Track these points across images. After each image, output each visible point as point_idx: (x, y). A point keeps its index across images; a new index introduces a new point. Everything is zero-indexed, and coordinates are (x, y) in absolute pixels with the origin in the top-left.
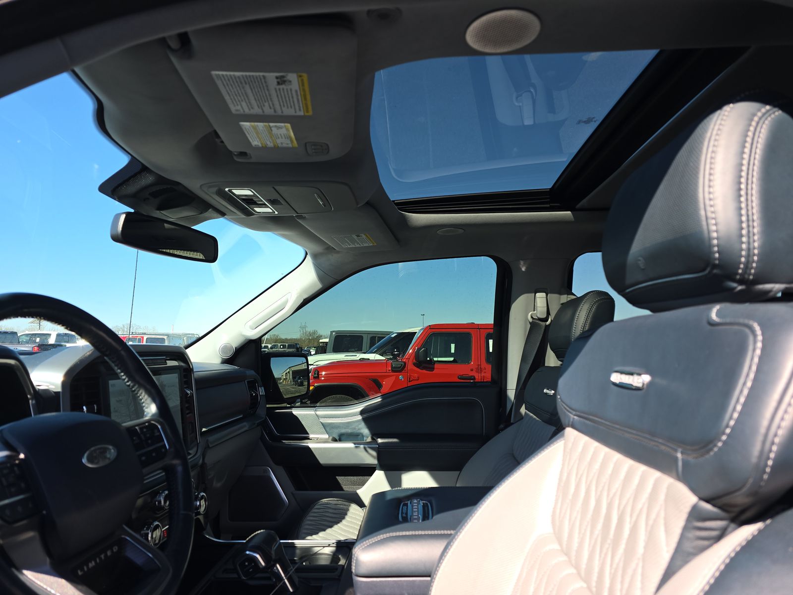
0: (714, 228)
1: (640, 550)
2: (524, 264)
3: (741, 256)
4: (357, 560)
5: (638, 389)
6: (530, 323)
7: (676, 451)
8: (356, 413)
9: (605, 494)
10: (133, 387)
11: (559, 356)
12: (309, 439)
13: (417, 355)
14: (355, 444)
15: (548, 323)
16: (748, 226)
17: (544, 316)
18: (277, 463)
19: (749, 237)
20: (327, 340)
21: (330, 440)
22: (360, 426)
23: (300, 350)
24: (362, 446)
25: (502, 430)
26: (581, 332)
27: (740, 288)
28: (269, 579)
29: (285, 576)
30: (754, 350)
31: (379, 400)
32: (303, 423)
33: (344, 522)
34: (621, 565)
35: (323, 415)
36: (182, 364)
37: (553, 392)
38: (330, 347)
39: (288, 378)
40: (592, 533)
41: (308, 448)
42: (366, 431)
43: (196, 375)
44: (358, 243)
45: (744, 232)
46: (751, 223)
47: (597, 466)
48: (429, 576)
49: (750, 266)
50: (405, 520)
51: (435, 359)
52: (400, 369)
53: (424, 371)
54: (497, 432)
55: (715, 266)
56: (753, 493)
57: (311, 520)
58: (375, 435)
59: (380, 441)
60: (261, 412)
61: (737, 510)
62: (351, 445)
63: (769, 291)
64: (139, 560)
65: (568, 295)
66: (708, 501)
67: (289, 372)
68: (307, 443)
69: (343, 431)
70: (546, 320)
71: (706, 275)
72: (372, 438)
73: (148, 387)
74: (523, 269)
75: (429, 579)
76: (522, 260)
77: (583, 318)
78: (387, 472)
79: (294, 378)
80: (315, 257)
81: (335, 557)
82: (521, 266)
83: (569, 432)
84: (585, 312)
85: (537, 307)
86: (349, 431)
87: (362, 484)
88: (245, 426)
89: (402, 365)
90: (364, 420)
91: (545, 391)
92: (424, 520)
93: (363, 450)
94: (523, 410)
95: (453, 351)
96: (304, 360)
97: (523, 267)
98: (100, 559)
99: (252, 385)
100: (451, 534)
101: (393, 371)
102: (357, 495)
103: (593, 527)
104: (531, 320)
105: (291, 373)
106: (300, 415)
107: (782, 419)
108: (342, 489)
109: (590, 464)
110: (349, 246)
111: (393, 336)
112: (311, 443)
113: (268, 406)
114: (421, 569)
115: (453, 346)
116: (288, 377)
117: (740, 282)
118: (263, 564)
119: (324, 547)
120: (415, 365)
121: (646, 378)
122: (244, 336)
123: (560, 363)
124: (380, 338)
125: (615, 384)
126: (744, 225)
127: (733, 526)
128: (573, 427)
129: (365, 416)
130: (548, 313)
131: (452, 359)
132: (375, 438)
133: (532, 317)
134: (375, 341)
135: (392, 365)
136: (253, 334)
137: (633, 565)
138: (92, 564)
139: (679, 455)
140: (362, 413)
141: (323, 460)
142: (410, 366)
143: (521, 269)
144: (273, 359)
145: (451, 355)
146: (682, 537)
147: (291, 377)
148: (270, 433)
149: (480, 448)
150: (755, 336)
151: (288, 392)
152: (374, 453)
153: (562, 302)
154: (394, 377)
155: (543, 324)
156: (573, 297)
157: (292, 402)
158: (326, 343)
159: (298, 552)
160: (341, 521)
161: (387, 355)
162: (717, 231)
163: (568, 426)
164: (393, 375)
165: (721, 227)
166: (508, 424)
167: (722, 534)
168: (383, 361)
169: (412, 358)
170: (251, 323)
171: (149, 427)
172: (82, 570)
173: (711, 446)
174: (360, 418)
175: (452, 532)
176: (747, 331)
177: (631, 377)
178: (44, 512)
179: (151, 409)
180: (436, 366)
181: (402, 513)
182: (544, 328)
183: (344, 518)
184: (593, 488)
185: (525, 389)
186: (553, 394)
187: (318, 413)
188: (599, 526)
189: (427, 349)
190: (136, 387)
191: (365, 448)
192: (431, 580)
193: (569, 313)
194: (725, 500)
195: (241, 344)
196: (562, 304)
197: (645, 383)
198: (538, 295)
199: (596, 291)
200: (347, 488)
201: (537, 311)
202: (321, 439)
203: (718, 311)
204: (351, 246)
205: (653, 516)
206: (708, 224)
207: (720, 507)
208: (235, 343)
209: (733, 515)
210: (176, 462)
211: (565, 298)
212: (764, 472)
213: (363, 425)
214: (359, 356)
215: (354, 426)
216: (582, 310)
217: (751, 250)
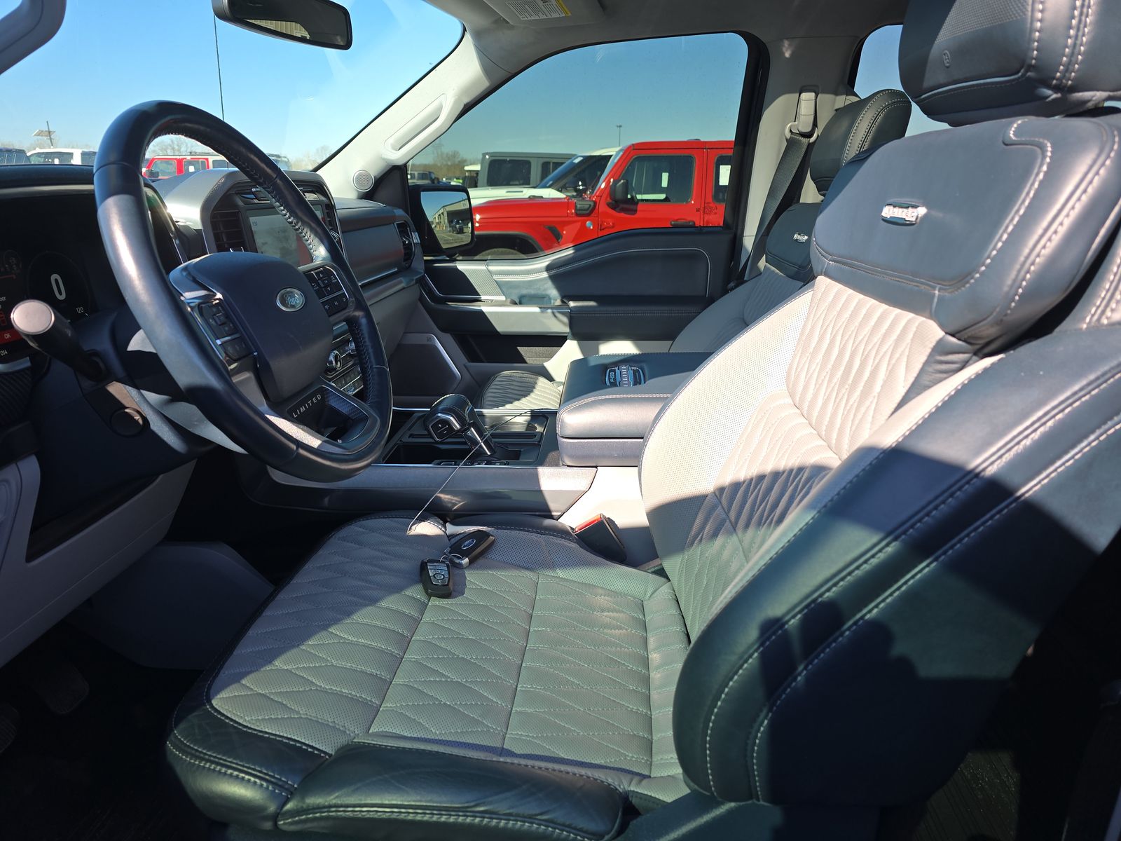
0: (1039, 15)
1: (877, 388)
2: (790, 45)
3: (1064, 55)
4: (562, 422)
5: (911, 224)
6: (787, 140)
7: (934, 288)
8: (541, 268)
9: (851, 342)
10: (296, 225)
11: (822, 187)
12: (481, 301)
13: (611, 190)
14: (540, 308)
15: (812, 140)
16: (1081, 14)
17: (808, 129)
18: (443, 330)
19: (1078, 30)
20: (477, 168)
21: (508, 303)
22: (546, 286)
23: (436, 182)
24: (549, 311)
25: (732, 289)
26: (857, 152)
27: (1054, 96)
28: (465, 443)
29: (482, 440)
30: (1037, 174)
31: (571, 251)
32: (472, 281)
33: (532, 395)
34: (856, 404)
35: (497, 271)
36: (322, 198)
37: (806, 237)
38: (483, 178)
39: (442, 223)
40: (830, 381)
41: (481, 313)
42: (553, 293)
43: (340, 213)
44: (544, 13)
45: (1074, 22)
46: (1085, 10)
47: (847, 315)
48: (642, 438)
49: (1071, 68)
50: (614, 384)
51: (639, 197)
52: (590, 212)
53: (623, 215)
54: (725, 291)
55: (1030, 68)
56: (999, 322)
57: (492, 392)
58: (566, 297)
59: (572, 304)
60: (418, 264)
61: (982, 342)
62: (536, 309)
63: (1086, 102)
64: (344, 410)
65: (847, 95)
66: (953, 335)
67: (443, 213)
68: (480, 306)
69: (524, 292)
70: (809, 135)
71: (1019, 78)
72: (563, 301)
73: (313, 225)
74: (787, 55)
75: (642, 440)
76: (787, 39)
77: (863, 132)
78: (581, 342)
79: (450, 222)
80: (478, 36)
81: (530, 426)
82: (784, 49)
83: (822, 281)
84: (867, 123)
85: (800, 114)
86: (532, 292)
87: (550, 356)
88: (402, 282)
89: (590, 205)
90: (551, 277)
91: (796, 236)
92: (635, 384)
93: (551, 315)
94: (762, 263)
95: (665, 184)
96: (464, 195)
97: (787, 51)
98: (308, 405)
99: (403, 229)
100: (667, 397)
101: (577, 215)
102: (544, 368)
103: (832, 376)
104: (788, 135)
105: (445, 214)
106: (467, 270)
107: (1044, 247)
108: (525, 362)
109: (839, 314)
110: (529, 18)
111: (577, 161)
112: (484, 306)
113: (425, 258)
114: (634, 432)
115: (665, 177)
116: (442, 220)
117: (1056, 89)
118: (458, 426)
119: (516, 416)
120: (608, 205)
121: (922, 211)
122: (384, 159)
123: (822, 198)
124: (557, 165)
125: (885, 220)
126: (1076, 13)
127: (975, 358)
128: (827, 275)
129: (552, 272)
130: (815, 125)
131: (662, 196)
132: (566, 301)
133: (791, 131)
134: (550, 169)
135: (576, 206)
136: (397, 157)
137: (867, 403)
138: (303, 409)
139: (937, 292)
140: (548, 268)
141: (501, 327)
142: (603, 207)
143: (783, 54)
144: (423, 195)
145: (661, 191)
146: (922, 371)
147: (446, 221)
148: (430, 293)
149: (700, 313)
150: (1044, 157)
151: (447, 242)
152: (566, 320)
153: (836, 107)
154: (580, 223)
155: (805, 141)
156: (854, 99)
157: (452, 254)
158: (477, 172)
159: (487, 420)
160: (529, 394)
161: (568, 191)
162: (1041, 21)
163: (821, 275)
164: (578, 221)
165: (1049, 15)
166: (740, 281)
167: (964, 365)
168: (563, 200)
169: (604, 196)
170: (391, 141)
171: (323, 272)
172: (296, 413)
173: (969, 277)
174: (545, 275)
175: (669, 395)
176: (1038, 150)
177: (905, 210)
178: (255, 354)
179: (320, 252)
180: (639, 207)
181: (609, 379)
182: (805, 147)
183: (532, 391)
184: (839, 338)
185: (768, 235)
186: (806, 240)
187: (491, 268)
188: (839, 374)
189: (627, 181)
190: (300, 224)
191: (553, 313)
192: (644, 442)
193: (845, 124)
194: (970, 332)
195: (381, 172)
196: (836, 110)
197: (920, 216)
198: (804, 95)
199: (888, 90)
200: (531, 360)
201: (799, 121)
202: (496, 301)
203: (1019, 126)
204: (533, 18)
205: (897, 355)
206: (1033, 10)
207: (965, 341)
208: (374, 171)
209: (977, 347)
210: (358, 313)
211: (842, 101)
212: (1013, 300)
213: (549, 284)
214: (526, 193)
215: (538, 286)
216: (864, 119)
217: (1077, 46)
